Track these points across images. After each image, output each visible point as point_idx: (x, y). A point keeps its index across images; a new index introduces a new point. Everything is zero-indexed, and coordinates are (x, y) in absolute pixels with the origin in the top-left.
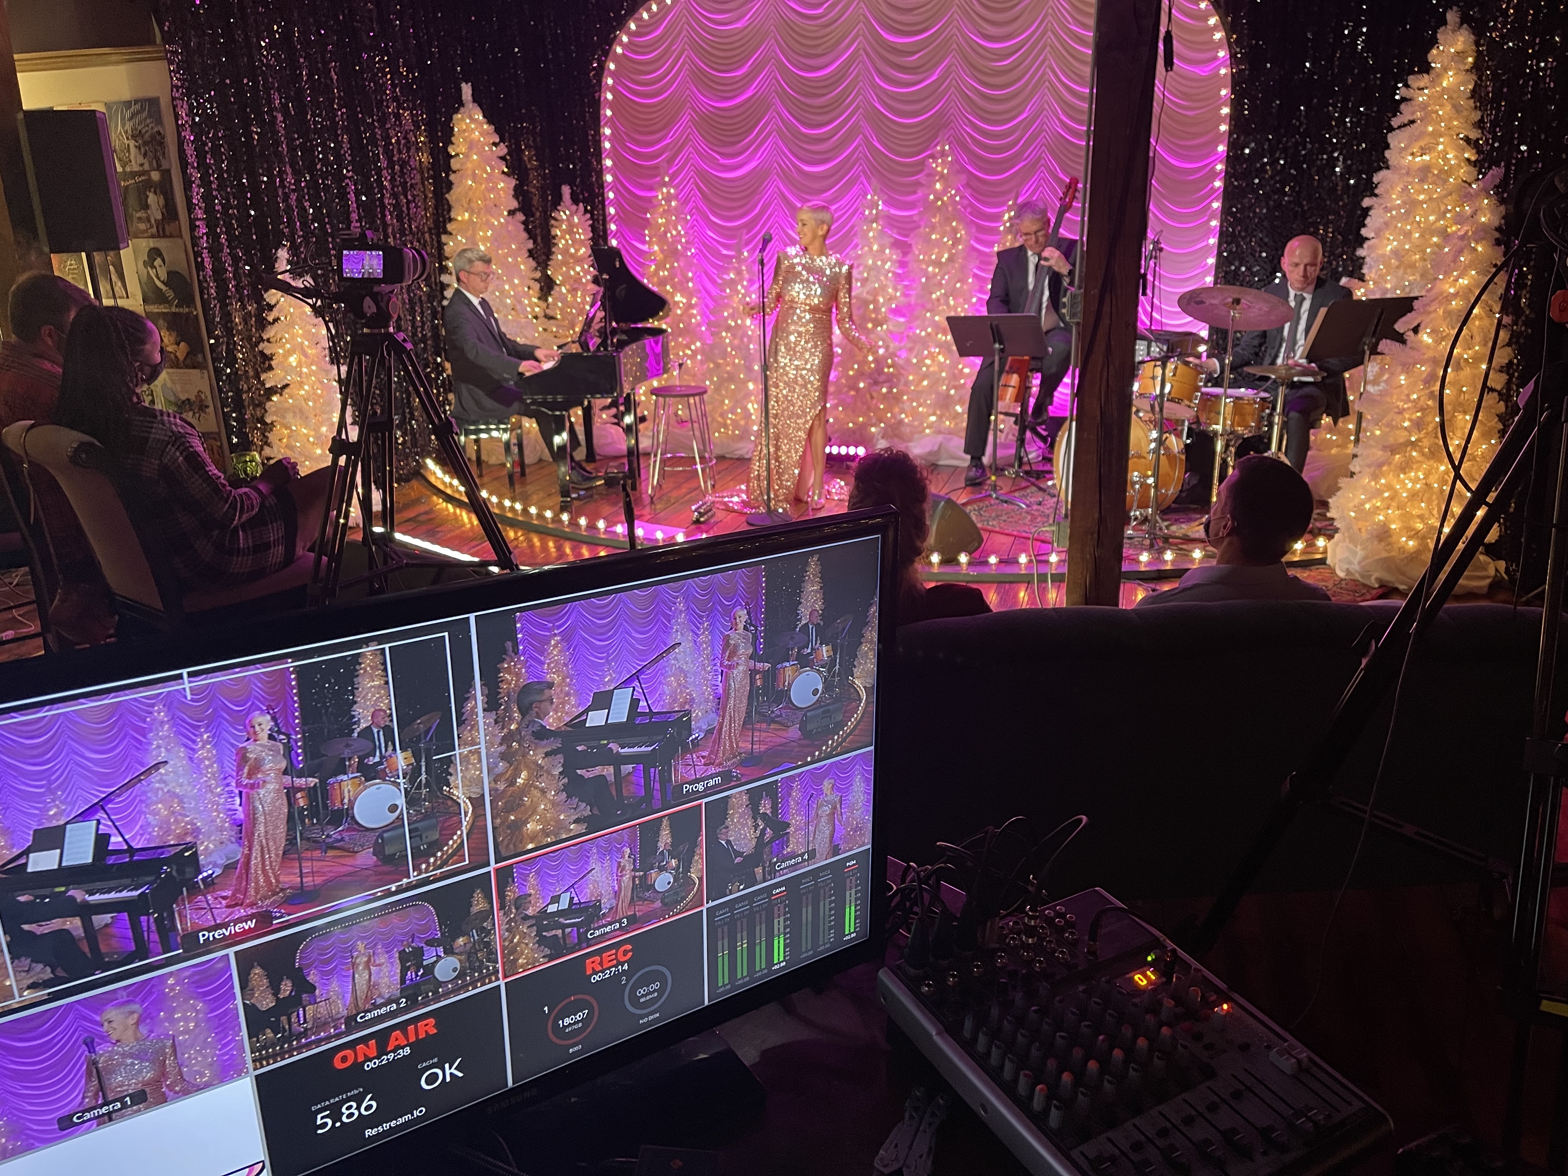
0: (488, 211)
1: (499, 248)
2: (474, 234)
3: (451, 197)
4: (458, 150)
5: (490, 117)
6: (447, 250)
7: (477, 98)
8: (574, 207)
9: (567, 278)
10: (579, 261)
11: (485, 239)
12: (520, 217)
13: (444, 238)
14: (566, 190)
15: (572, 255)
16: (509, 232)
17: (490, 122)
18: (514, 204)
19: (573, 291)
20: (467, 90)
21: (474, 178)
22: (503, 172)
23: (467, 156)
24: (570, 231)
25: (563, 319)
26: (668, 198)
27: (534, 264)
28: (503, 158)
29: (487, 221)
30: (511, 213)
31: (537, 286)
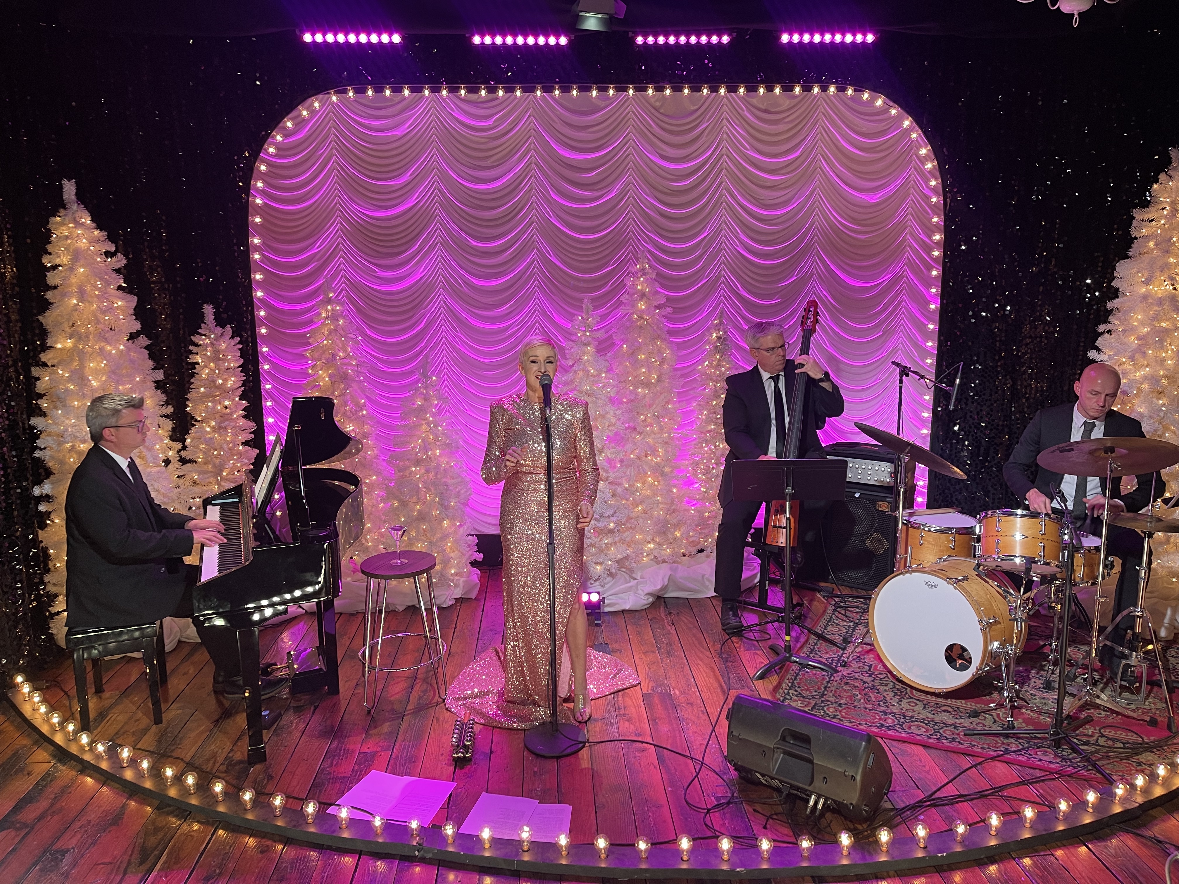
0: (102, 337)
1: (118, 383)
2: (82, 366)
3: (48, 319)
4: (58, 261)
5: (99, 222)
6: (41, 387)
7: (81, 198)
8: (219, 330)
9: (212, 414)
10: (225, 392)
11: (97, 372)
12: (144, 341)
13: (35, 371)
14: (209, 310)
15: (219, 387)
16: (132, 361)
17: (100, 227)
18: (137, 326)
19: (220, 429)
20: (69, 188)
21: (82, 295)
22: (120, 288)
23: (71, 269)
24: (215, 359)
25: (206, 463)
26: (334, 317)
27: (164, 397)
28: (117, 271)
29: (101, 349)
30: (133, 337)
31: (169, 425)
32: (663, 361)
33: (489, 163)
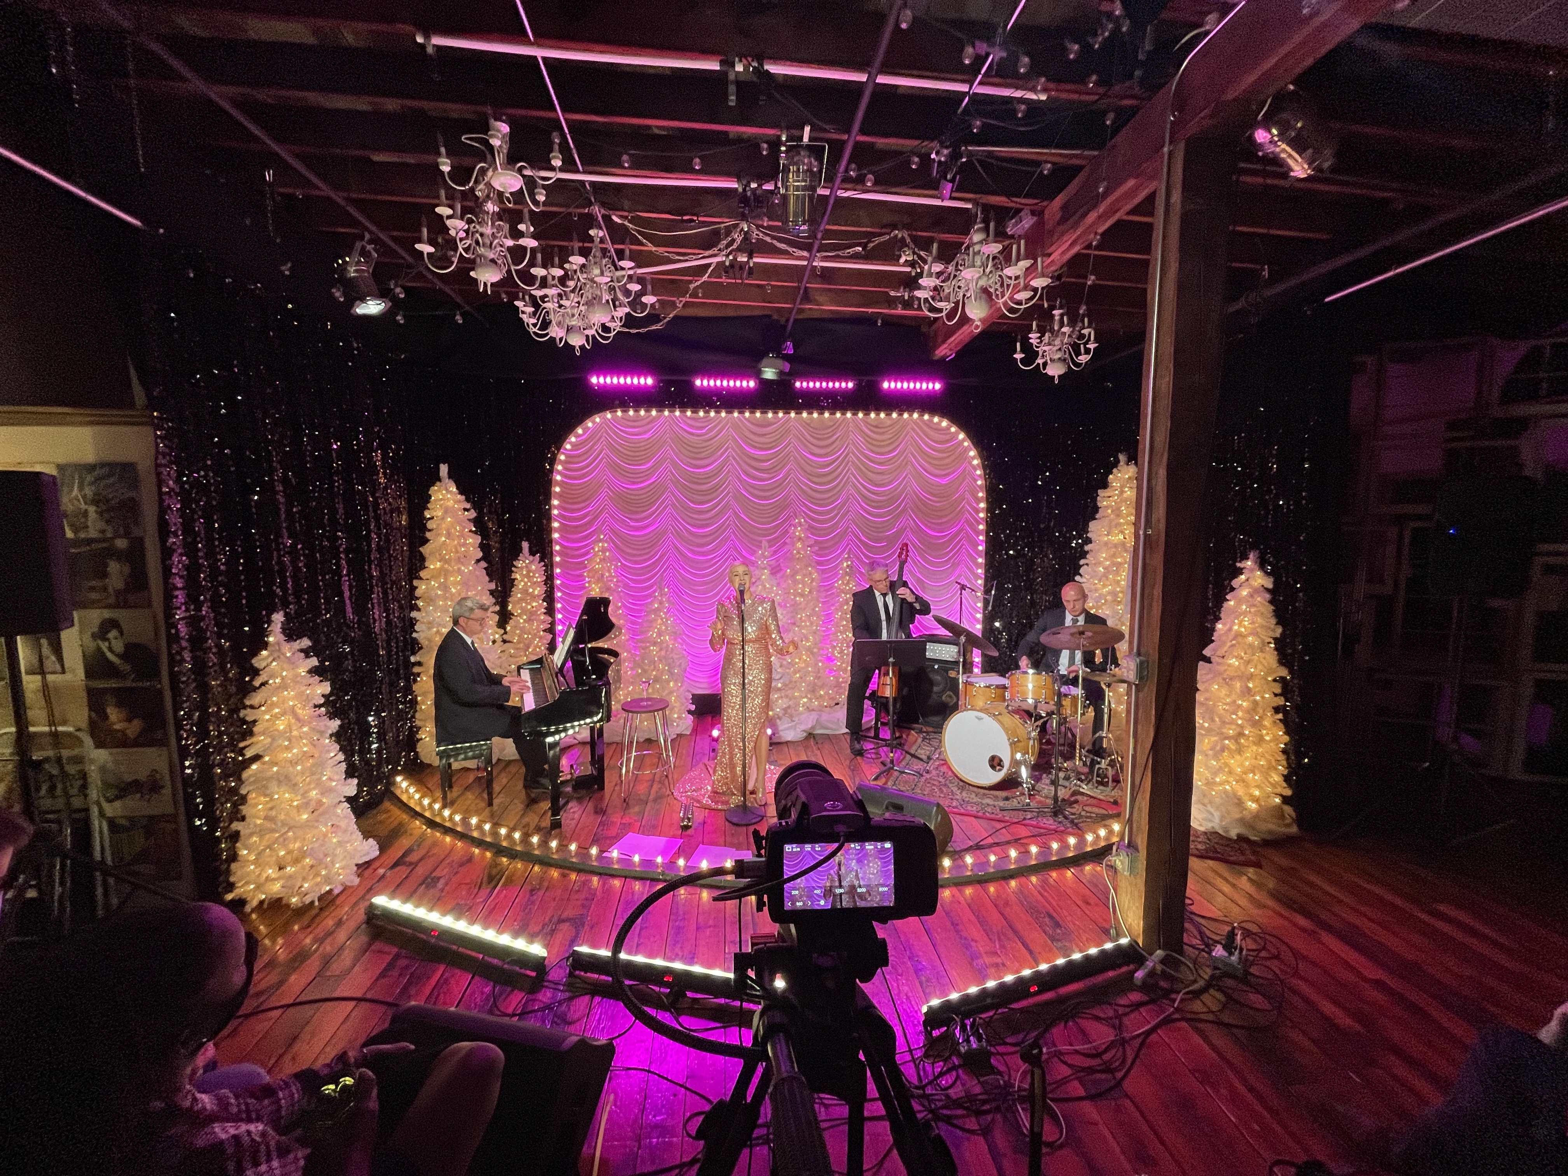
0: (459, 560)
1: (467, 591)
2: (446, 579)
3: (425, 550)
4: (435, 514)
5: (462, 490)
6: (418, 593)
7: (450, 476)
8: (531, 558)
9: (524, 611)
10: (534, 597)
11: (455, 584)
12: (484, 564)
13: (415, 583)
14: (525, 545)
15: (530, 594)
16: (477, 577)
17: (461, 493)
18: (480, 554)
19: (529, 620)
20: (444, 469)
21: (449, 535)
22: (471, 531)
23: (443, 519)
24: (527, 576)
25: (519, 642)
26: (603, 550)
27: (494, 601)
28: (469, 520)
29: (459, 569)
30: (478, 561)
31: (497, 618)
32: (813, 580)
33: (702, 455)
